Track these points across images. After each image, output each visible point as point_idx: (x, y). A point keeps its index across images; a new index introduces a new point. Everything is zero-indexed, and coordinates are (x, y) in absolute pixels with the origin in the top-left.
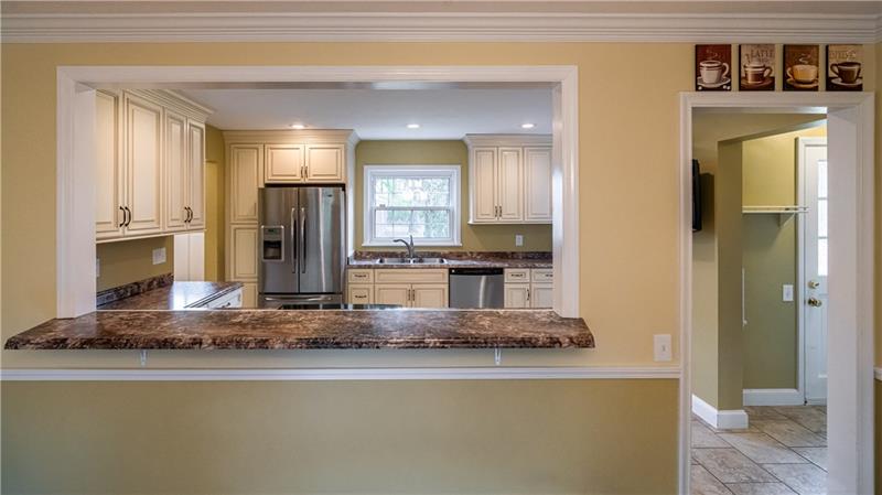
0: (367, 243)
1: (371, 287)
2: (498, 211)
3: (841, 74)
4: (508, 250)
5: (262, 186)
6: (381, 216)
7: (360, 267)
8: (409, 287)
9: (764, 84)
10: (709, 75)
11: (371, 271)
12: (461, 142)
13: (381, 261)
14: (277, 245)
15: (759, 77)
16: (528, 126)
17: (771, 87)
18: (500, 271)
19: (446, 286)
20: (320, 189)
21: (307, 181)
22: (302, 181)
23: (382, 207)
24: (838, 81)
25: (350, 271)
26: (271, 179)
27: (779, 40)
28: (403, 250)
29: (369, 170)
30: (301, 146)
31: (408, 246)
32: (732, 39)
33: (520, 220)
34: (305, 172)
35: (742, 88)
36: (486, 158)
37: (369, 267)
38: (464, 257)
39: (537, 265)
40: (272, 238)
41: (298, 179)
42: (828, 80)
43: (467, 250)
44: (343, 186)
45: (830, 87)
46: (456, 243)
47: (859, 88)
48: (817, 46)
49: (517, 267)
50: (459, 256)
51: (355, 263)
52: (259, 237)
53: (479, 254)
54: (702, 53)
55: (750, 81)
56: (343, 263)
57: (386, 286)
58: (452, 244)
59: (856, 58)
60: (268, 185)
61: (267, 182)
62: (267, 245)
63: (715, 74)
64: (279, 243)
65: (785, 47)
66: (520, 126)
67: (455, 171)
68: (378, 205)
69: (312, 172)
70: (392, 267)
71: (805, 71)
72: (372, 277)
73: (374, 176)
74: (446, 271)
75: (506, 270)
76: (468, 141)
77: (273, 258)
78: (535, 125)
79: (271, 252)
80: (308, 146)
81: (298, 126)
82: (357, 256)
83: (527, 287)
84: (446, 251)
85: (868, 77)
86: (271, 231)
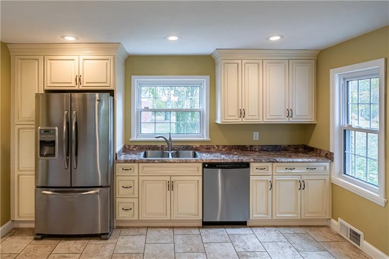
0: (134, 138)
1: (136, 178)
2: (242, 113)
4: (247, 143)
6: (147, 117)
7: (126, 161)
8: (168, 179)
11: (136, 165)
13: (145, 156)
14: (52, 143)
16: (275, 38)
18: (247, 165)
19: (201, 178)
21: (81, 88)
22: (77, 88)
23: (147, 109)
25: (118, 165)
26: (50, 86)
28: (163, 144)
29: (136, 80)
30: (76, 58)
31: (167, 141)
33: (260, 120)
34: (79, 80)
36: (232, 70)
37: (134, 161)
38: (212, 150)
39: (278, 159)
40: (48, 138)
41: (73, 86)
43: (215, 144)
44: (112, 93)
46: (206, 138)
49: (261, 162)
50: (208, 149)
51: (122, 157)
53: (224, 146)
56: (111, 158)
57: (149, 178)
58: (202, 139)
60: (47, 91)
61: (46, 88)
62: (43, 143)
64: (53, 142)
66: (268, 39)
67: (205, 80)
68: (143, 108)
69: (85, 80)
70: (153, 162)
72: (136, 170)
73: (140, 84)
74: (200, 165)
75: (252, 165)
77: (48, 155)
78: (282, 37)
79: (46, 150)
80: (82, 58)
81: (70, 38)
82: (126, 150)
83: (269, 178)
84: (198, 145)
86: (46, 131)
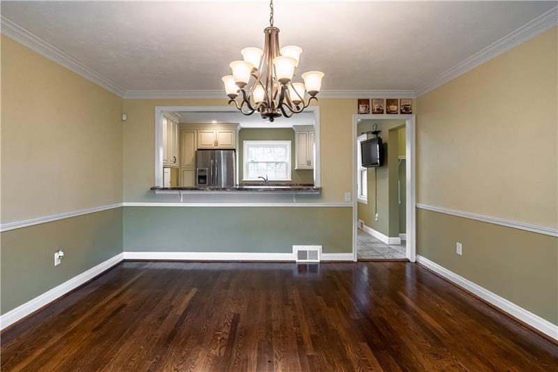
2: (309, 163)
3: (405, 108)
5: (196, 149)
6: (252, 166)
9: (380, 111)
10: (362, 109)
12: (291, 129)
14: (204, 177)
15: (378, 109)
17: (382, 113)
20: (222, 151)
21: (217, 148)
22: (215, 148)
23: (252, 162)
24: (404, 111)
26: (201, 147)
27: (385, 98)
28: (263, 182)
29: (246, 143)
30: (215, 131)
31: (265, 181)
32: (370, 97)
34: (216, 143)
35: (373, 113)
36: (303, 137)
40: (202, 174)
41: (213, 147)
42: (401, 110)
43: (293, 182)
44: (235, 150)
45: (402, 113)
46: (289, 179)
47: (411, 113)
48: (397, 100)
52: (196, 174)
53: (300, 184)
54: (360, 102)
55: (376, 111)
58: (286, 180)
59: (410, 103)
60: (199, 150)
61: (198, 148)
62: (200, 177)
63: (364, 108)
65: (387, 100)
67: (288, 143)
68: (250, 161)
69: (220, 143)
71: (393, 108)
73: (248, 146)
76: (294, 129)
77: (203, 183)
79: (202, 181)
80: (218, 131)
81: (214, 122)
82: (240, 184)
84: (284, 183)
85: (414, 109)
86: (202, 170)
